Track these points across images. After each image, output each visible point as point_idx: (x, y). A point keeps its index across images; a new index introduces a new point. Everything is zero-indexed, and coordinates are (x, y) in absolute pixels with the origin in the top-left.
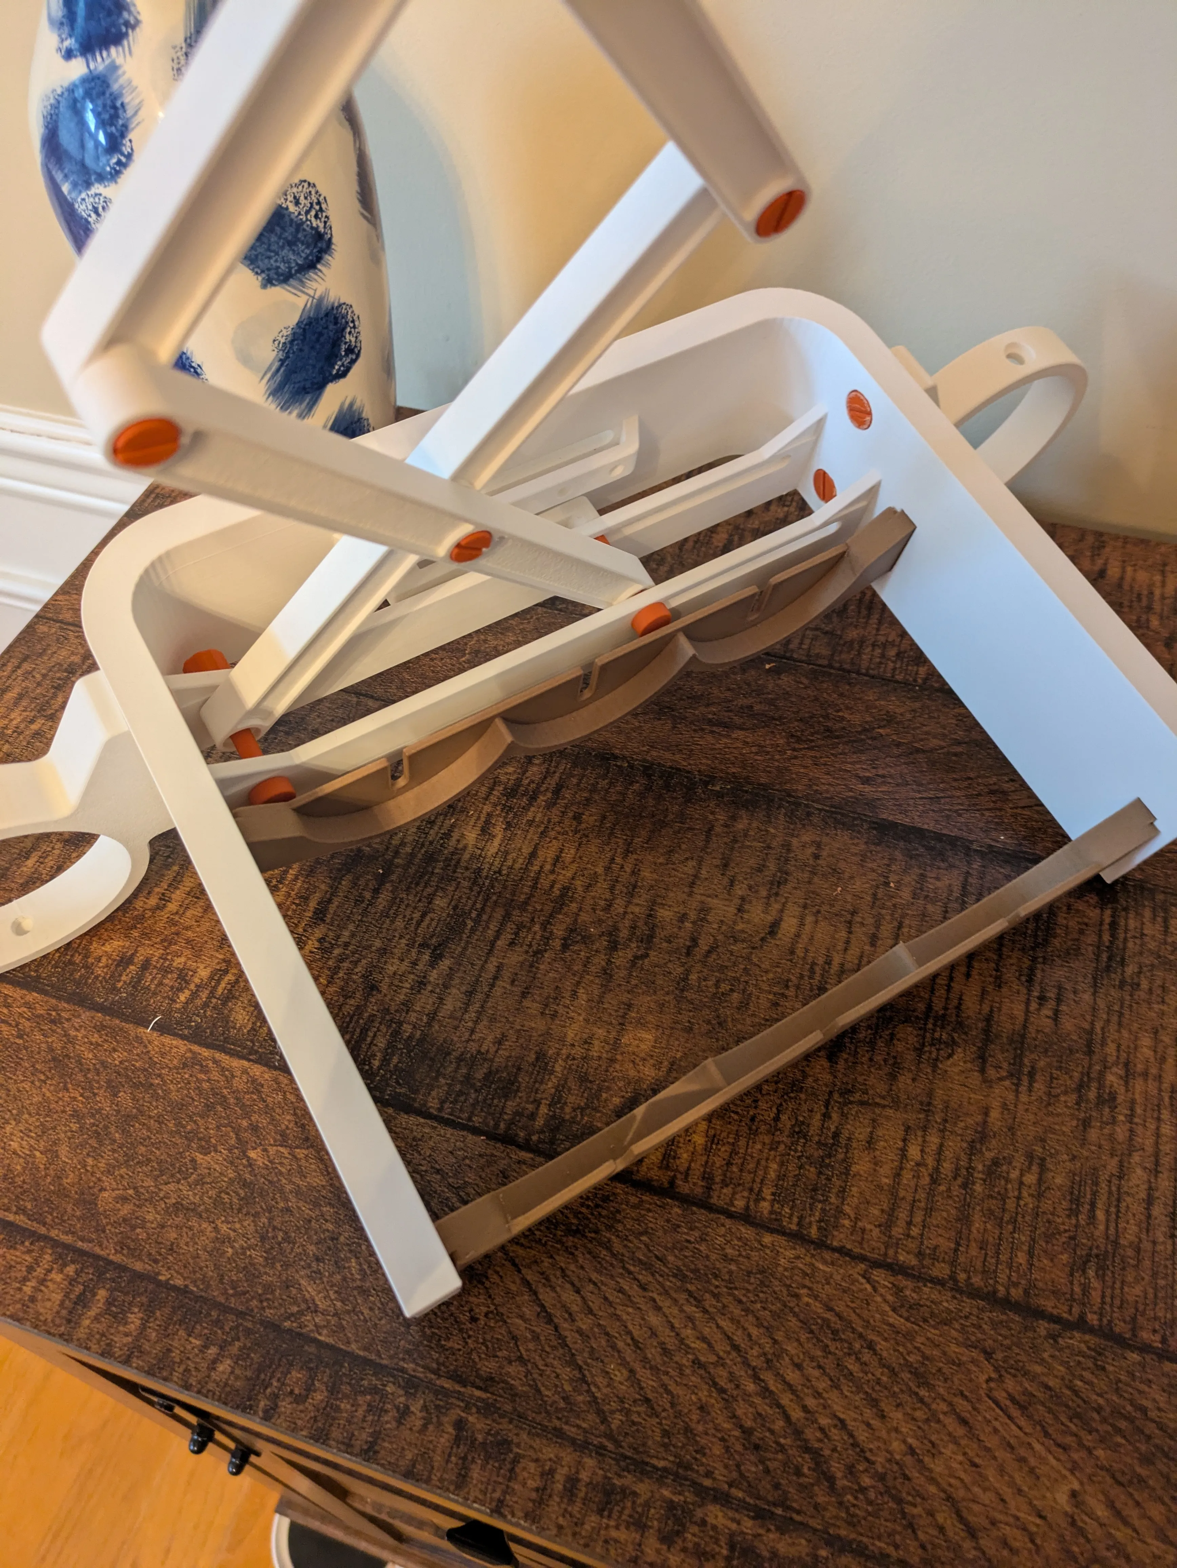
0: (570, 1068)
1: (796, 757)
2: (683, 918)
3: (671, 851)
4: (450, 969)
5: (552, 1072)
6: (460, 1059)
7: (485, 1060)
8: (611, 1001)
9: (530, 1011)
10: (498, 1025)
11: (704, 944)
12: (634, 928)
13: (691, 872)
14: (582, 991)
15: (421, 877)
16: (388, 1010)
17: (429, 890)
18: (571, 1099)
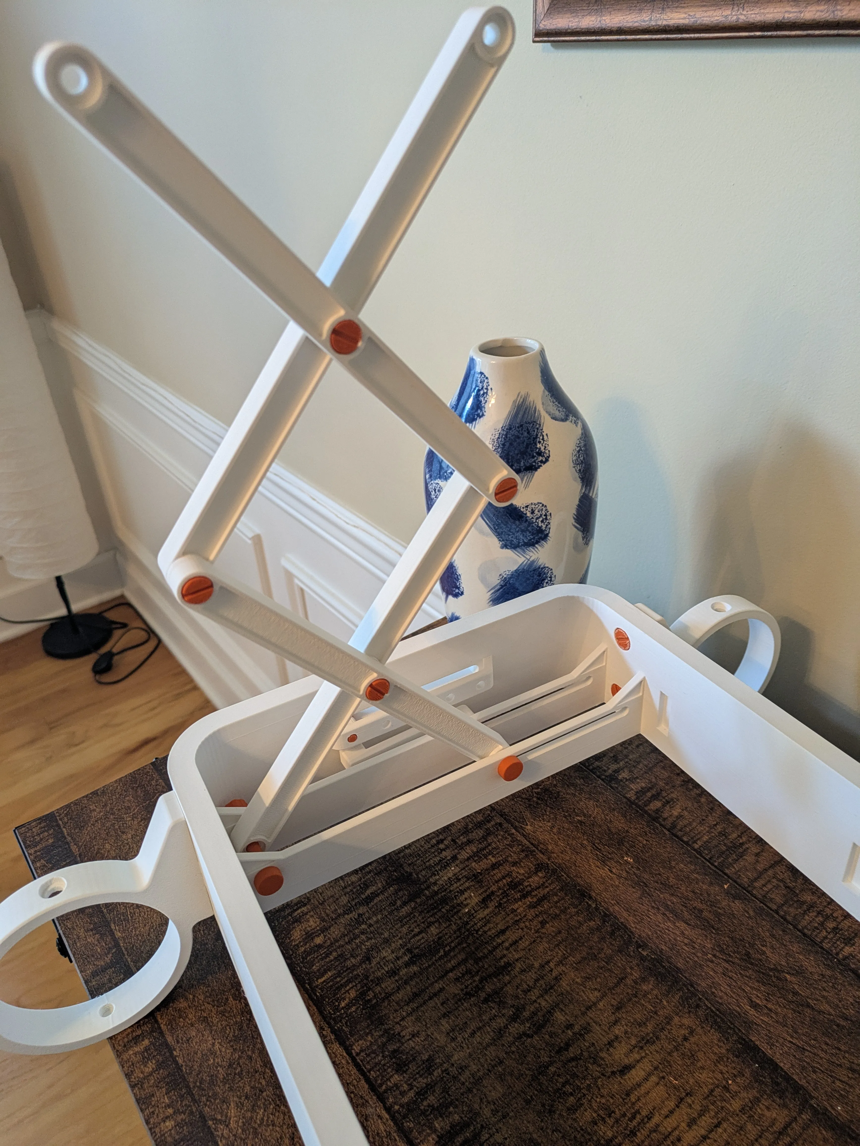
0: (442, 1078)
1: (712, 962)
2: (570, 1026)
3: (588, 978)
4: (415, 974)
5: (431, 1074)
6: (386, 1031)
7: (399, 1041)
8: (492, 1052)
9: (442, 1027)
10: (419, 1024)
11: (572, 1052)
12: (534, 1014)
13: (593, 999)
14: (479, 1034)
15: (433, 909)
16: (368, 977)
17: (432, 919)
18: (431, 1098)
